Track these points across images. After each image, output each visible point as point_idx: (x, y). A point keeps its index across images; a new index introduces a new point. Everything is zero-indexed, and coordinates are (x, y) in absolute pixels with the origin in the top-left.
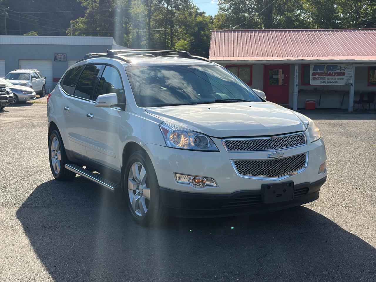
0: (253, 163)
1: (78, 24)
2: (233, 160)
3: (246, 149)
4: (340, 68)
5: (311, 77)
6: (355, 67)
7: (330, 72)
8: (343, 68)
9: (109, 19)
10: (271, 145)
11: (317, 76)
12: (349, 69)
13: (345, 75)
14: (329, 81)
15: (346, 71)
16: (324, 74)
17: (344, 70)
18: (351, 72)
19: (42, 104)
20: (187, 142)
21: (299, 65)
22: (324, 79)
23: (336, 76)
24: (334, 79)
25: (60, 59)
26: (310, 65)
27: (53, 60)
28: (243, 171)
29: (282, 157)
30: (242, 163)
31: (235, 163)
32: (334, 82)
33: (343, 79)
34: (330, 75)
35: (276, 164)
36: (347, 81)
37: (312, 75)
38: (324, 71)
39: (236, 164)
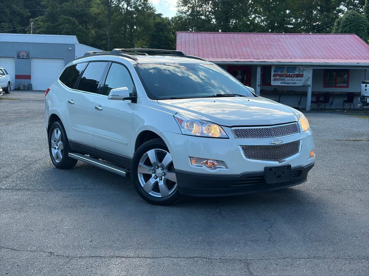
0: (257, 149)
1: (38, 22)
2: (241, 146)
3: (251, 136)
4: (299, 69)
5: (272, 78)
6: (313, 69)
7: (290, 73)
8: (301, 70)
9: (69, 18)
10: (272, 133)
11: (278, 77)
12: (307, 71)
13: (303, 76)
14: (288, 82)
15: (304, 73)
16: (284, 76)
17: (302, 72)
18: (309, 73)
19: (9, 101)
20: (200, 130)
21: (261, 67)
22: (284, 80)
23: (295, 77)
24: (293, 80)
25: (23, 56)
26: (271, 67)
27: (16, 57)
28: (249, 156)
29: (281, 144)
30: (248, 148)
31: (243, 148)
32: (293, 83)
33: (301, 80)
34: (289, 76)
35: (276, 149)
36: (306, 82)
37: (273, 76)
38: (284, 72)
39: (243, 150)
